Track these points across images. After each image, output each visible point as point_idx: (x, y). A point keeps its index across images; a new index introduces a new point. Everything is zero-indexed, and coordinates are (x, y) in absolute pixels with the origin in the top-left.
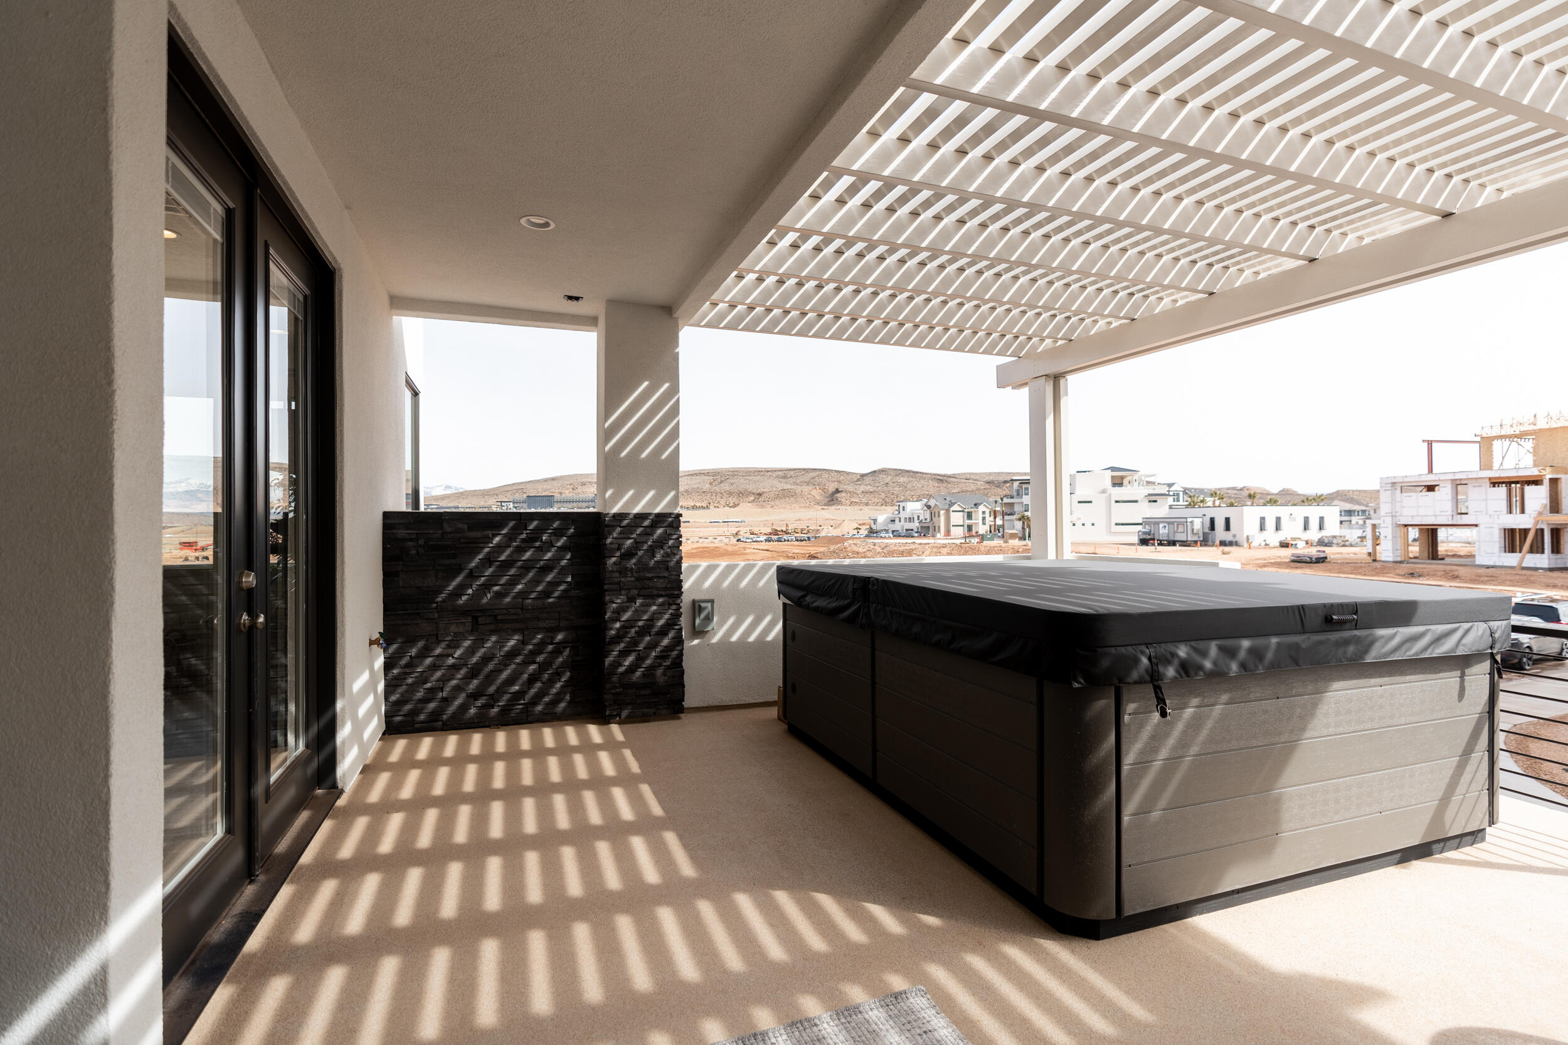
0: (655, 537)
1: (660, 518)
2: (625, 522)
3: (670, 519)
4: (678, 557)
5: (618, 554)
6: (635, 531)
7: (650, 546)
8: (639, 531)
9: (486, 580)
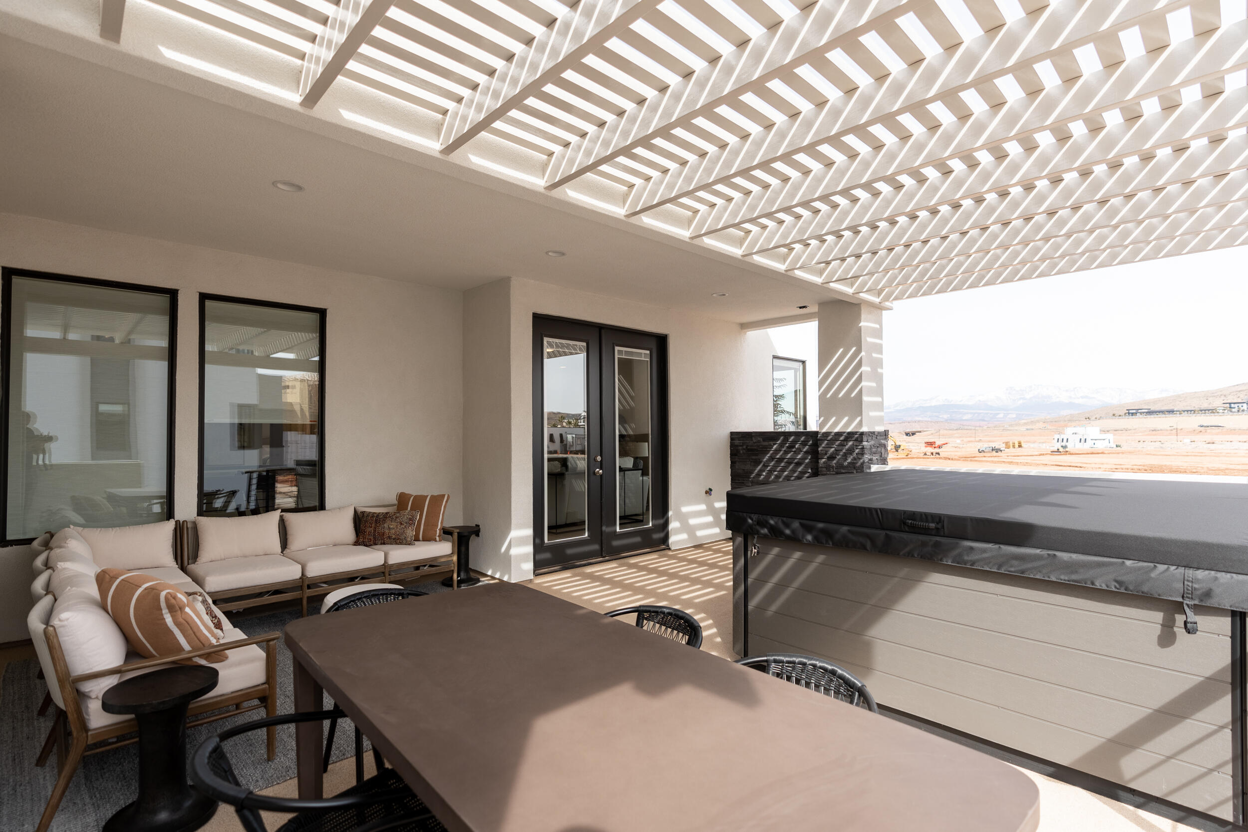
0: (847, 447)
1: (851, 435)
2: (829, 438)
3: (856, 436)
4: (861, 461)
5: (826, 457)
6: (835, 443)
7: (845, 453)
8: (838, 443)
9: (771, 468)
